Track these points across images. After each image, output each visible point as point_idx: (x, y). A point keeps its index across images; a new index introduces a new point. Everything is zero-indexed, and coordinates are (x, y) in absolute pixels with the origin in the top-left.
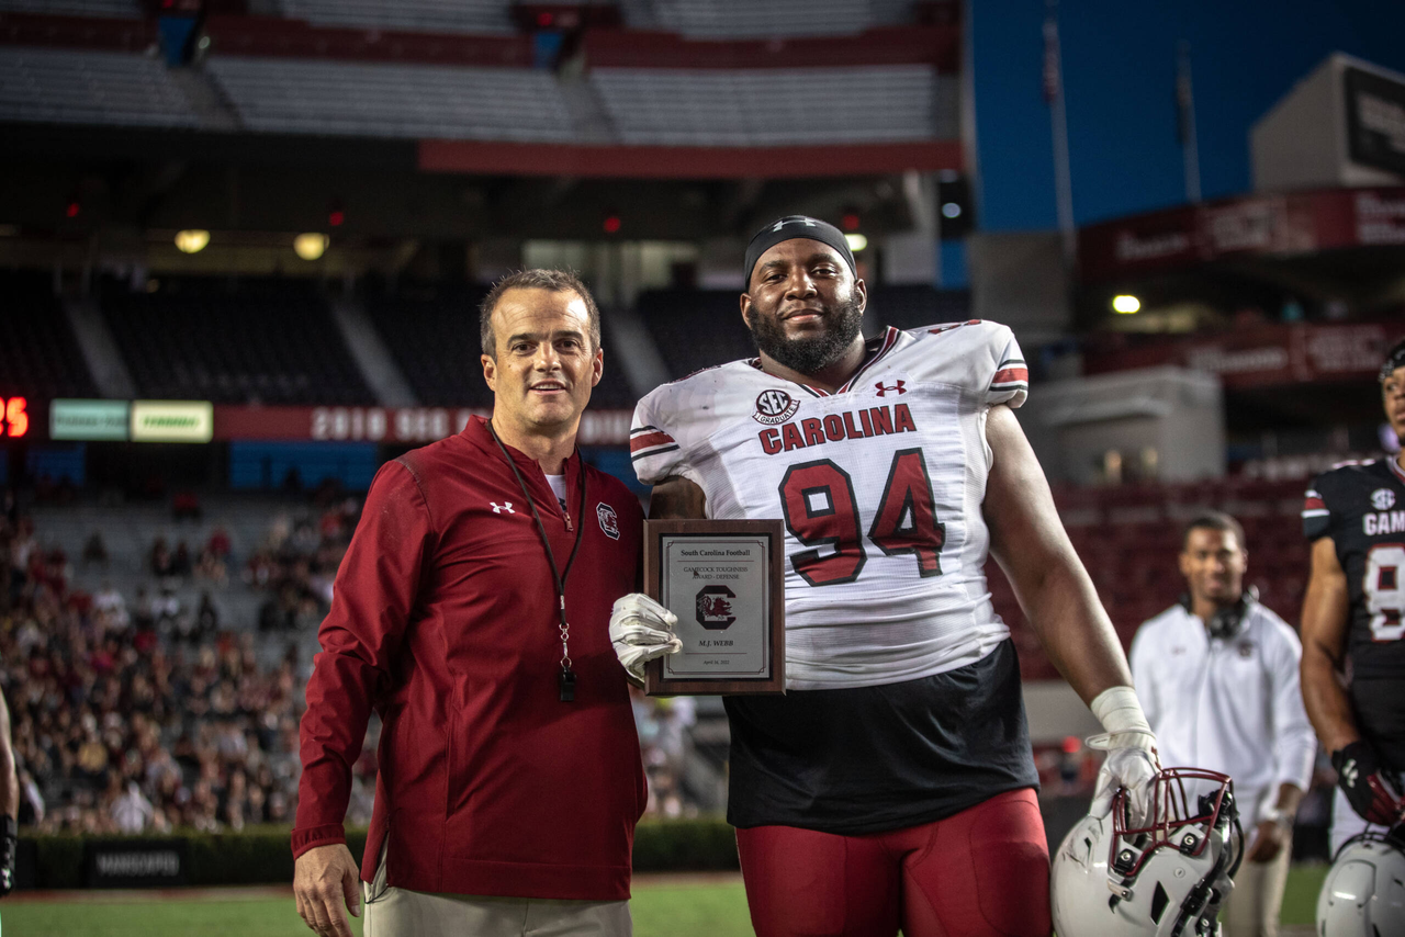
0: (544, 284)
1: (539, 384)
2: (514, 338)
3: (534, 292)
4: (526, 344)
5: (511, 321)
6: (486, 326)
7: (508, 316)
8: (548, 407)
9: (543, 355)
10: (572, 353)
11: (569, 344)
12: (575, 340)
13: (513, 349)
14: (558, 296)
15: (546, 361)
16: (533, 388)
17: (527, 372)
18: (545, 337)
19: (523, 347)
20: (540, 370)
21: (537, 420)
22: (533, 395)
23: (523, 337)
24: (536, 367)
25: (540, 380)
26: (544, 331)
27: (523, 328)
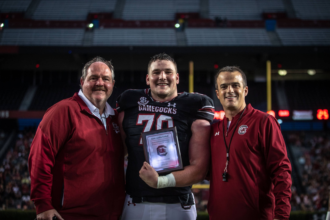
0: (229, 70)
1: (228, 97)
2: (221, 85)
3: (226, 72)
4: (225, 86)
5: (221, 81)
6: (216, 82)
7: (220, 79)
8: (230, 103)
9: (229, 89)
10: (237, 88)
11: (236, 86)
12: (237, 84)
13: (222, 88)
14: (232, 73)
15: (229, 90)
16: (227, 98)
17: (225, 94)
18: (229, 84)
19: (224, 87)
20: (228, 93)
21: (228, 106)
22: (226, 100)
23: (223, 85)
24: (227, 92)
25: (228, 96)
26: (229, 83)
27: (223, 82)
